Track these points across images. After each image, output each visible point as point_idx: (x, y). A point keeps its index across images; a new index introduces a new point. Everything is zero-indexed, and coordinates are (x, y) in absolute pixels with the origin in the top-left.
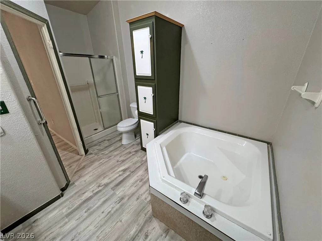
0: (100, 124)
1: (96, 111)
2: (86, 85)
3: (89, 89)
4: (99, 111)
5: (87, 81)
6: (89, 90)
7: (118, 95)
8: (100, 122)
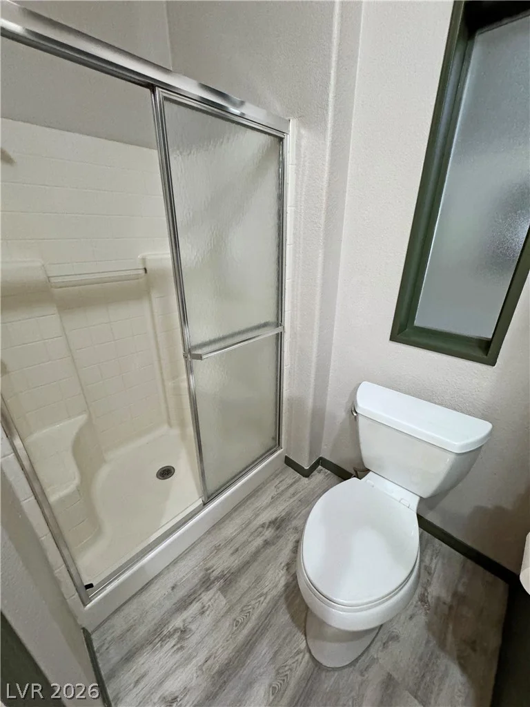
0: (183, 436)
1: (169, 384)
2: (137, 277)
3: (149, 293)
4: (185, 385)
5: (144, 260)
6: (150, 300)
7: (279, 338)
8: (182, 425)
